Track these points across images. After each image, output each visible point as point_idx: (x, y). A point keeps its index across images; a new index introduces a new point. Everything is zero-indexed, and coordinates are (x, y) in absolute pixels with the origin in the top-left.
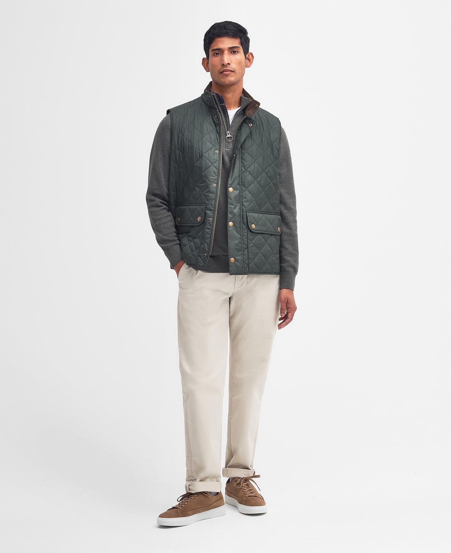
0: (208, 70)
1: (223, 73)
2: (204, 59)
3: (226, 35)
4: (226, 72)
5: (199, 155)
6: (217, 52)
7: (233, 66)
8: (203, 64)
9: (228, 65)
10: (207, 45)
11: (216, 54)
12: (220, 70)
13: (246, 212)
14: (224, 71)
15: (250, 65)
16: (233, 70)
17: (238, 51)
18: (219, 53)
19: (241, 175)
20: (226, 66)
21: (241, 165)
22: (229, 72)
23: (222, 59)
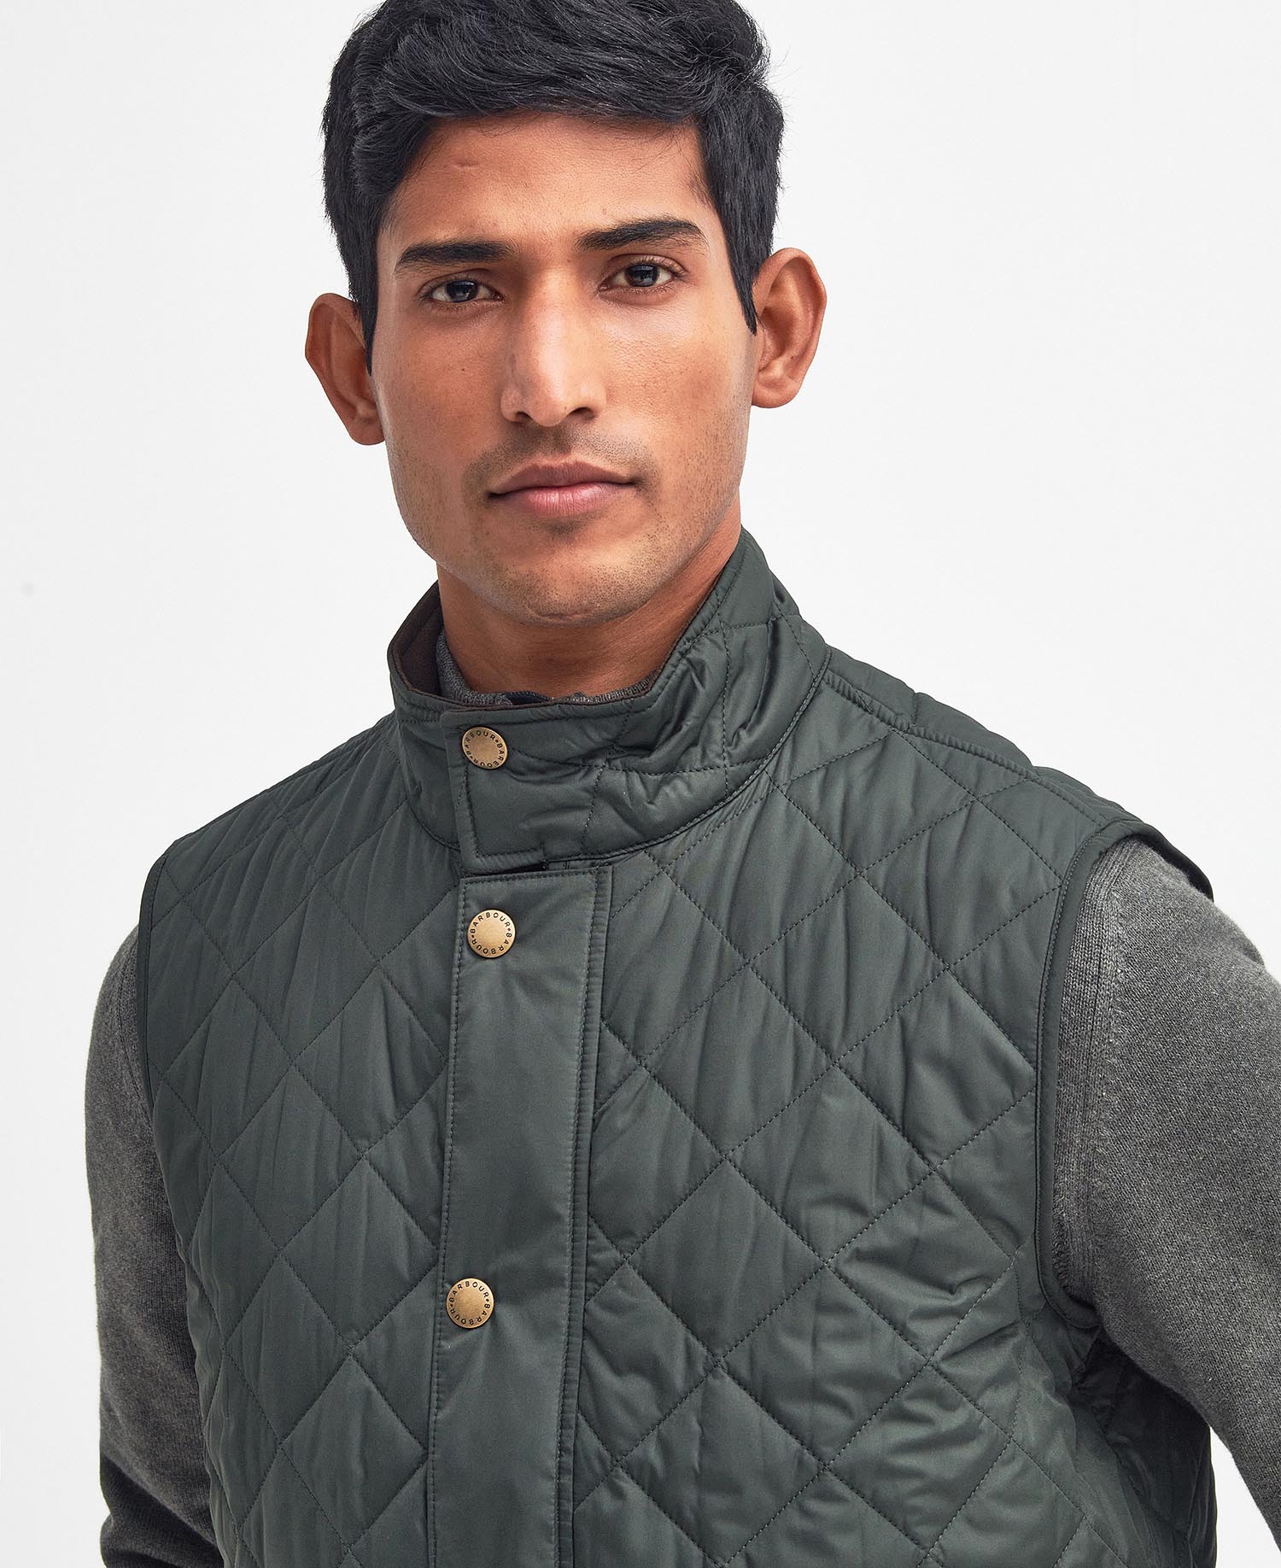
0: (365, 429)
1: (519, 498)
2: (322, 311)
3: (558, 100)
4: (553, 498)
6: (456, 269)
7: (626, 431)
8: (317, 351)
9: (579, 418)
10: (361, 187)
11: (453, 288)
12: (486, 468)
14: (535, 480)
15: (792, 378)
16: (623, 472)
17: (677, 268)
18: (483, 292)
19: (569, 1507)
20: (558, 437)
21: (574, 1407)
22: (587, 493)
23: (513, 360)
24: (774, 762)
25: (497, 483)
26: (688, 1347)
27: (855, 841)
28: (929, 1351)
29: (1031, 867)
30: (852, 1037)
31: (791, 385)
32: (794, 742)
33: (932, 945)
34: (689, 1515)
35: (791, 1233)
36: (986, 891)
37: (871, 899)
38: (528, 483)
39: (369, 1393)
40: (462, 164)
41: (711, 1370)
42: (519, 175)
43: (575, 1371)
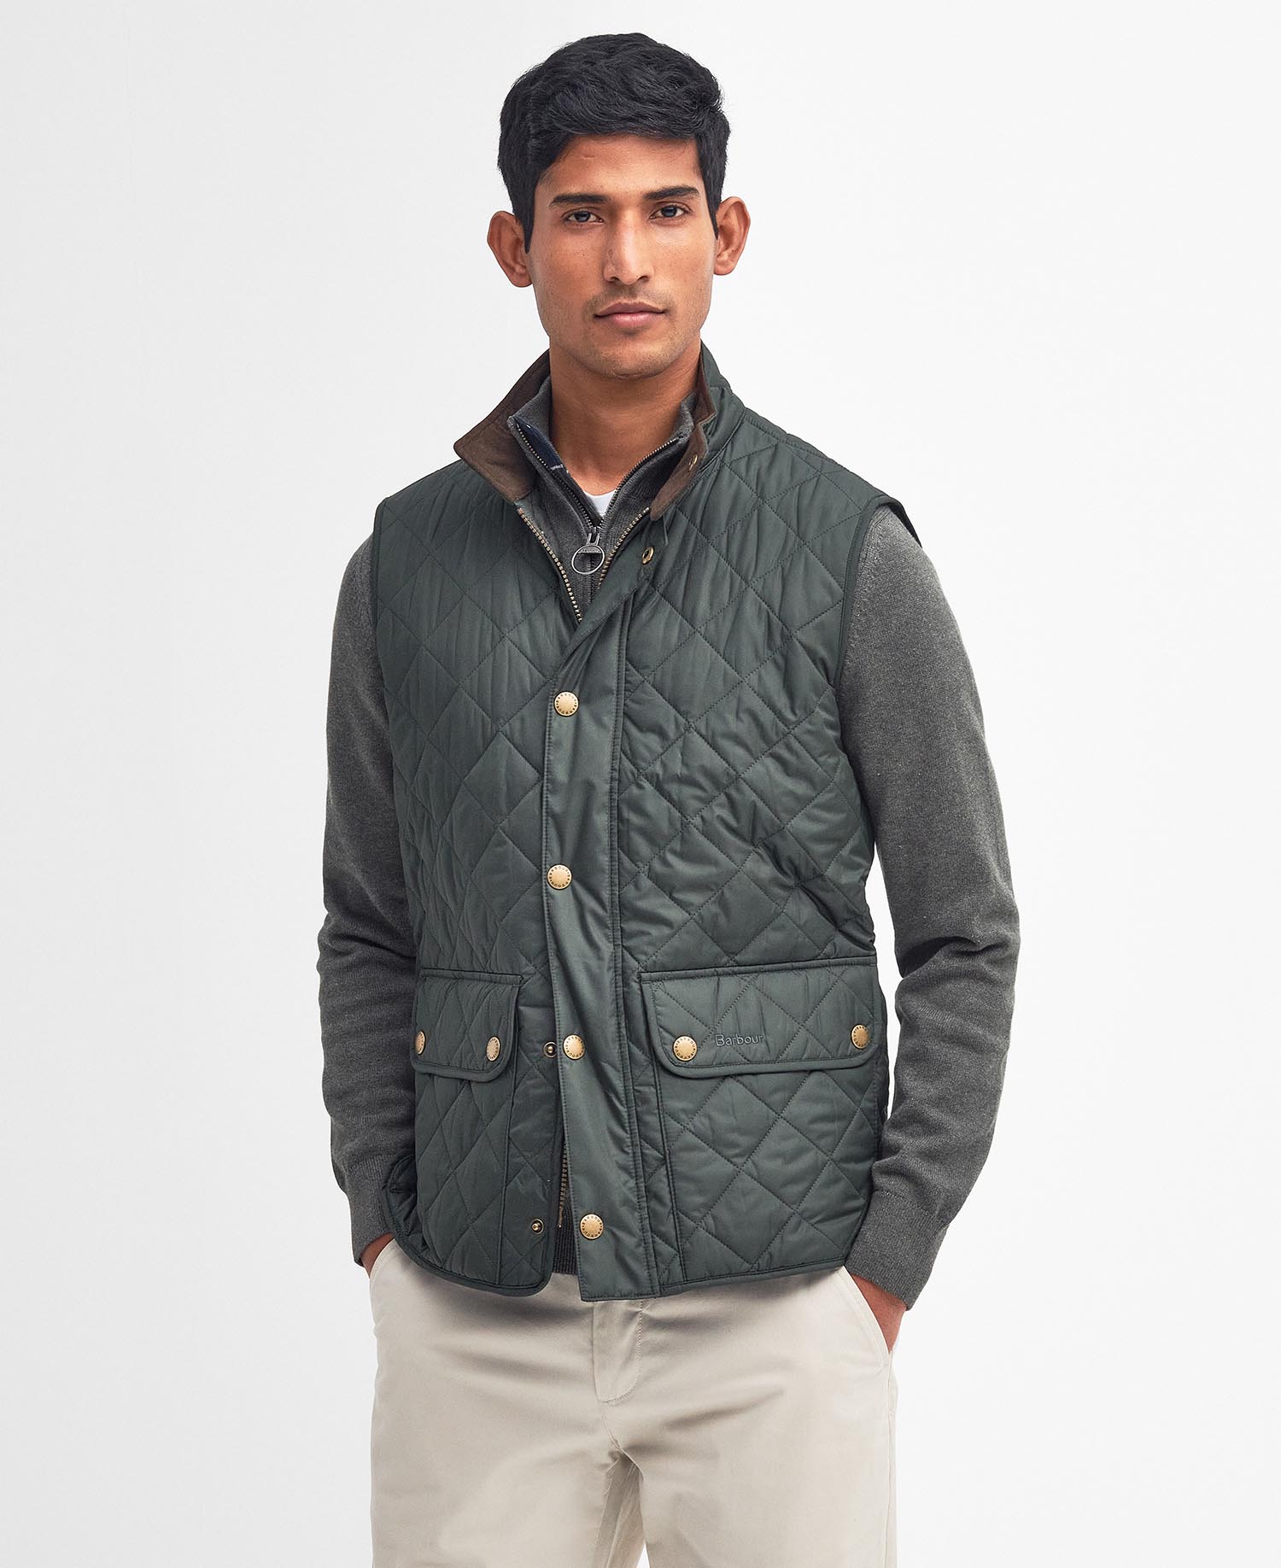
0: (521, 280)
1: (610, 318)
3: (632, 129)
4: (627, 318)
5: (484, 732)
6: (582, 207)
7: (663, 288)
8: (494, 239)
9: (642, 281)
11: (578, 216)
12: (594, 303)
13: (640, 983)
14: (619, 309)
15: (732, 261)
16: (661, 307)
17: (687, 209)
18: (592, 218)
19: (615, 796)
20: (631, 290)
21: (619, 750)
22: (642, 317)
23: (611, 252)
24: (723, 453)
25: (600, 310)
26: (676, 719)
27: (763, 489)
28: (791, 727)
29: (847, 505)
30: (758, 574)
31: (732, 264)
32: (732, 443)
33: (798, 535)
34: (675, 797)
35: (728, 666)
36: (825, 513)
37: (769, 513)
38: (616, 311)
39: (510, 749)
40: (586, 157)
41: (687, 730)
42: (614, 163)
43: (619, 734)
